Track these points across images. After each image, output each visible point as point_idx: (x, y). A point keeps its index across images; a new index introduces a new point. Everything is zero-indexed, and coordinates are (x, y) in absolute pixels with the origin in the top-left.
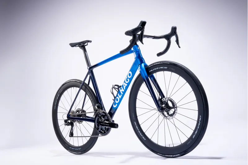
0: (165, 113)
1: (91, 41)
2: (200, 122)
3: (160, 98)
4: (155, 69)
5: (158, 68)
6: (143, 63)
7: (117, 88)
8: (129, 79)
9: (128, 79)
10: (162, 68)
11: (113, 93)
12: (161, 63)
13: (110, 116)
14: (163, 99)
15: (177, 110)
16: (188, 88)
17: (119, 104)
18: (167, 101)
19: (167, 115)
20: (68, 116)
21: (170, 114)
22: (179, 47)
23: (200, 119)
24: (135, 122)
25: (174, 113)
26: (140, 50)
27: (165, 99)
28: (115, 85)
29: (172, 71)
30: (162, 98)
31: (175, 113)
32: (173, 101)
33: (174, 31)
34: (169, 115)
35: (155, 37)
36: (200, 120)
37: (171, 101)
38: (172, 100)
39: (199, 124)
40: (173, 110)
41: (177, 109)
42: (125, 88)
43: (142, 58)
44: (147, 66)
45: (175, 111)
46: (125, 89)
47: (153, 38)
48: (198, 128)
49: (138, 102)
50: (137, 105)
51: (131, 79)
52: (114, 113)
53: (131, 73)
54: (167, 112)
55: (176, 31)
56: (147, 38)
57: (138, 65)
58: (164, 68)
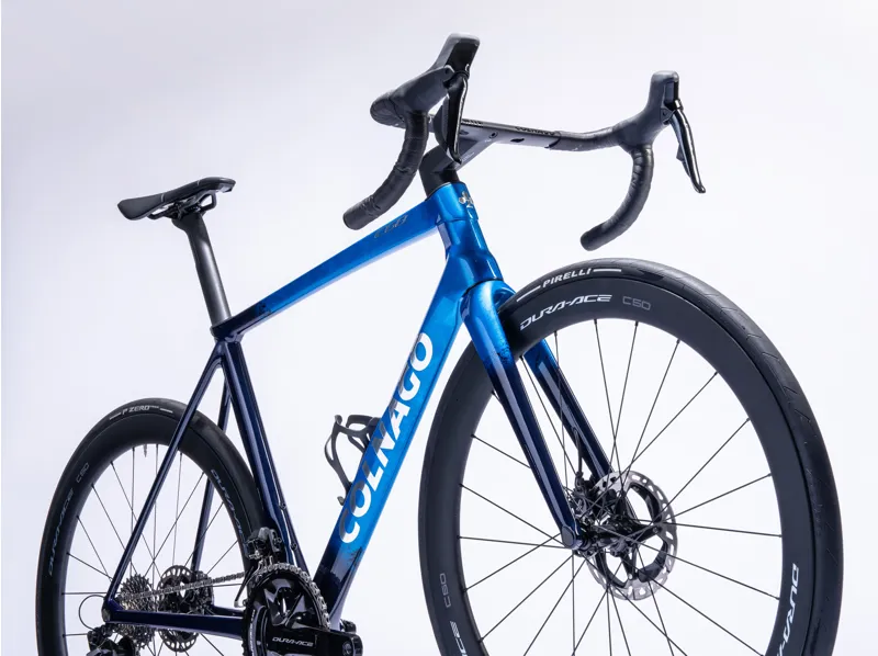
0: (613, 563)
1: (230, 184)
2: (793, 604)
3: (587, 475)
4: (550, 310)
5: (563, 304)
6: (491, 279)
7: (357, 434)
8: (419, 374)
9: (414, 380)
10: (584, 299)
11: (335, 463)
12: (577, 272)
13: (322, 594)
14: (599, 484)
15: (675, 542)
16: (723, 406)
17: (370, 523)
18: (623, 493)
19: (622, 576)
20: (111, 607)
21: (639, 566)
22: (699, 188)
23: (795, 583)
24: (454, 625)
25: (660, 561)
26: (473, 211)
27: (613, 480)
28: (354, 419)
29: (639, 316)
30: (595, 478)
31: (669, 561)
32: (656, 488)
33: (665, 100)
34: (636, 576)
35: (560, 141)
36: (794, 590)
37: (643, 491)
38: (649, 482)
39: (790, 615)
40: (655, 542)
41: (674, 533)
42: (401, 427)
43: (486, 252)
44: (510, 294)
45: (665, 547)
46: (397, 432)
47: (551, 146)
48: (786, 638)
49: (469, 507)
50: (466, 526)
51: (429, 378)
52: (349, 575)
53: (426, 340)
54: (622, 555)
55: (676, 97)
56: (514, 141)
57: (464, 296)
58: (596, 298)
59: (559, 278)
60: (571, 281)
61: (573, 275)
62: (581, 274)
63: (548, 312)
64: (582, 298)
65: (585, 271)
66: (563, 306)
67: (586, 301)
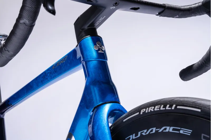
4: (145, 132)
5: (154, 129)
10: (170, 129)
12: (165, 106)
56: (132, 9)
57: (93, 111)
58: (179, 130)
59: (151, 109)
60: (160, 112)
61: (162, 109)
62: (167, 108)
63: (144, 134)
64: (168, 128)
65: (171, 106)
66: (154, 132)
67: (171, 131)
